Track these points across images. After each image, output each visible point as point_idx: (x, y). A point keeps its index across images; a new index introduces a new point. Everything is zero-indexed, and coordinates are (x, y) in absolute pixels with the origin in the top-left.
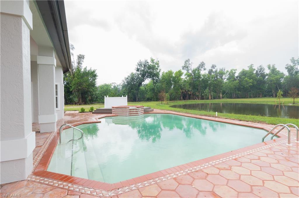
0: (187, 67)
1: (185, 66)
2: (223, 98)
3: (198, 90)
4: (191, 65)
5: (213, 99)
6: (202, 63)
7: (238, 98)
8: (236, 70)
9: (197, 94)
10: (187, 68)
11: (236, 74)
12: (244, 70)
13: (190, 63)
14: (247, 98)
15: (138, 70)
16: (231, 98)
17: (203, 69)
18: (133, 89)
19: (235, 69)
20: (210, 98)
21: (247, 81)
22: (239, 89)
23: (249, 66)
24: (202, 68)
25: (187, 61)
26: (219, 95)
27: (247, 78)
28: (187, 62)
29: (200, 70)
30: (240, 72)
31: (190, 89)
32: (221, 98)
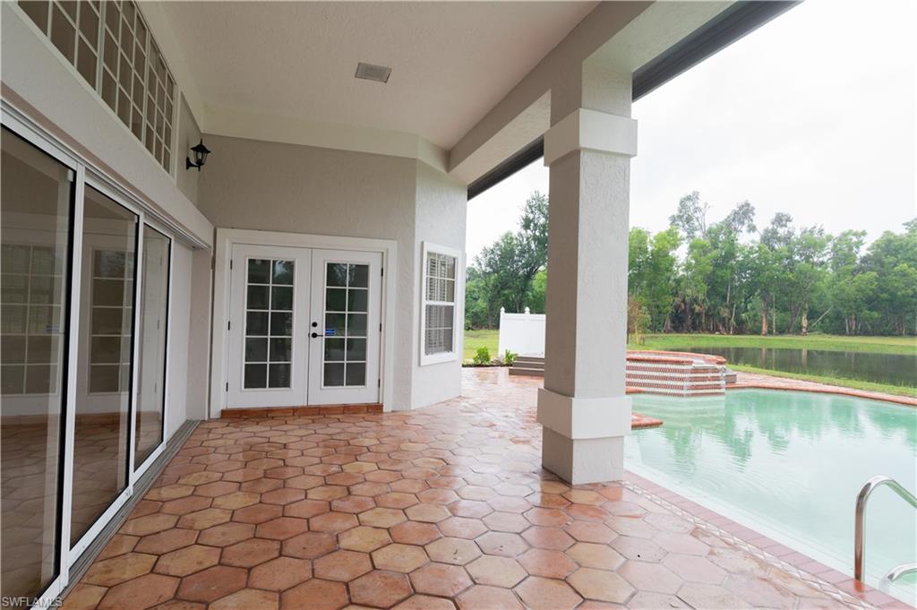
0: (689, 220)
1: (680, 217)
2: (810, 330)
3: (724, 298)
4: (704, 215)
5: (776, 335)
6: (743, 206)
7: (866, 333)
8: (864, 233)
9: (725, 313)
10: (688, 222)
11: (861, 247)
12: (892, 234)
13: (700, 204)
14: (900, 335)
15: (527, 224)
16: (840, 331)
17: (744, 228)
18: (510, 288)
19: (860, 231)
20: (765, 329)
21: (904, 274)
22: (872, 302)
23: (909, 221)
24: (743, 223)
25: (689, 198)
26: (798, 319)
27: (905, 265)
28: (689, 203)
29: (735, 229)
30: (873, 241)
31: (701, 297)
32: (804, 330)
